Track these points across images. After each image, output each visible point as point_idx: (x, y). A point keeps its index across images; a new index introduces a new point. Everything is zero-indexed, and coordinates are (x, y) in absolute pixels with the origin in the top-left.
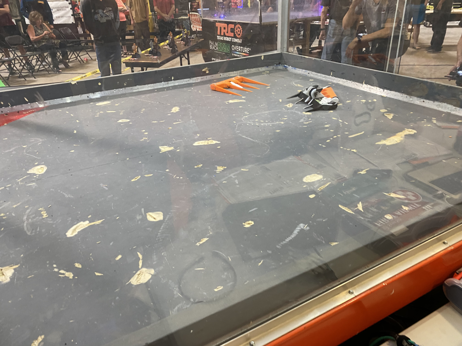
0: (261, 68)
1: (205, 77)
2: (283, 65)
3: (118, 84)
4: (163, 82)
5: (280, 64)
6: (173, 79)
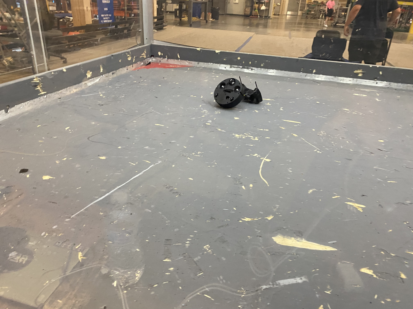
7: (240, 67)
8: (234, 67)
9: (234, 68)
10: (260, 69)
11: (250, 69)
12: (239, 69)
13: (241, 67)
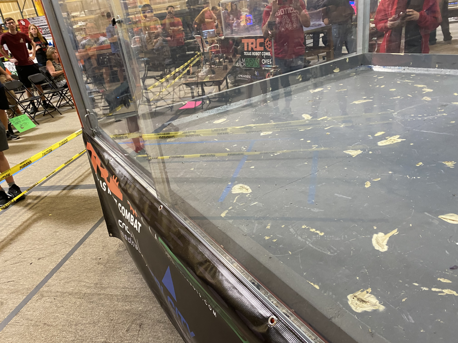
1: (299, 84)
2: (367, 66)
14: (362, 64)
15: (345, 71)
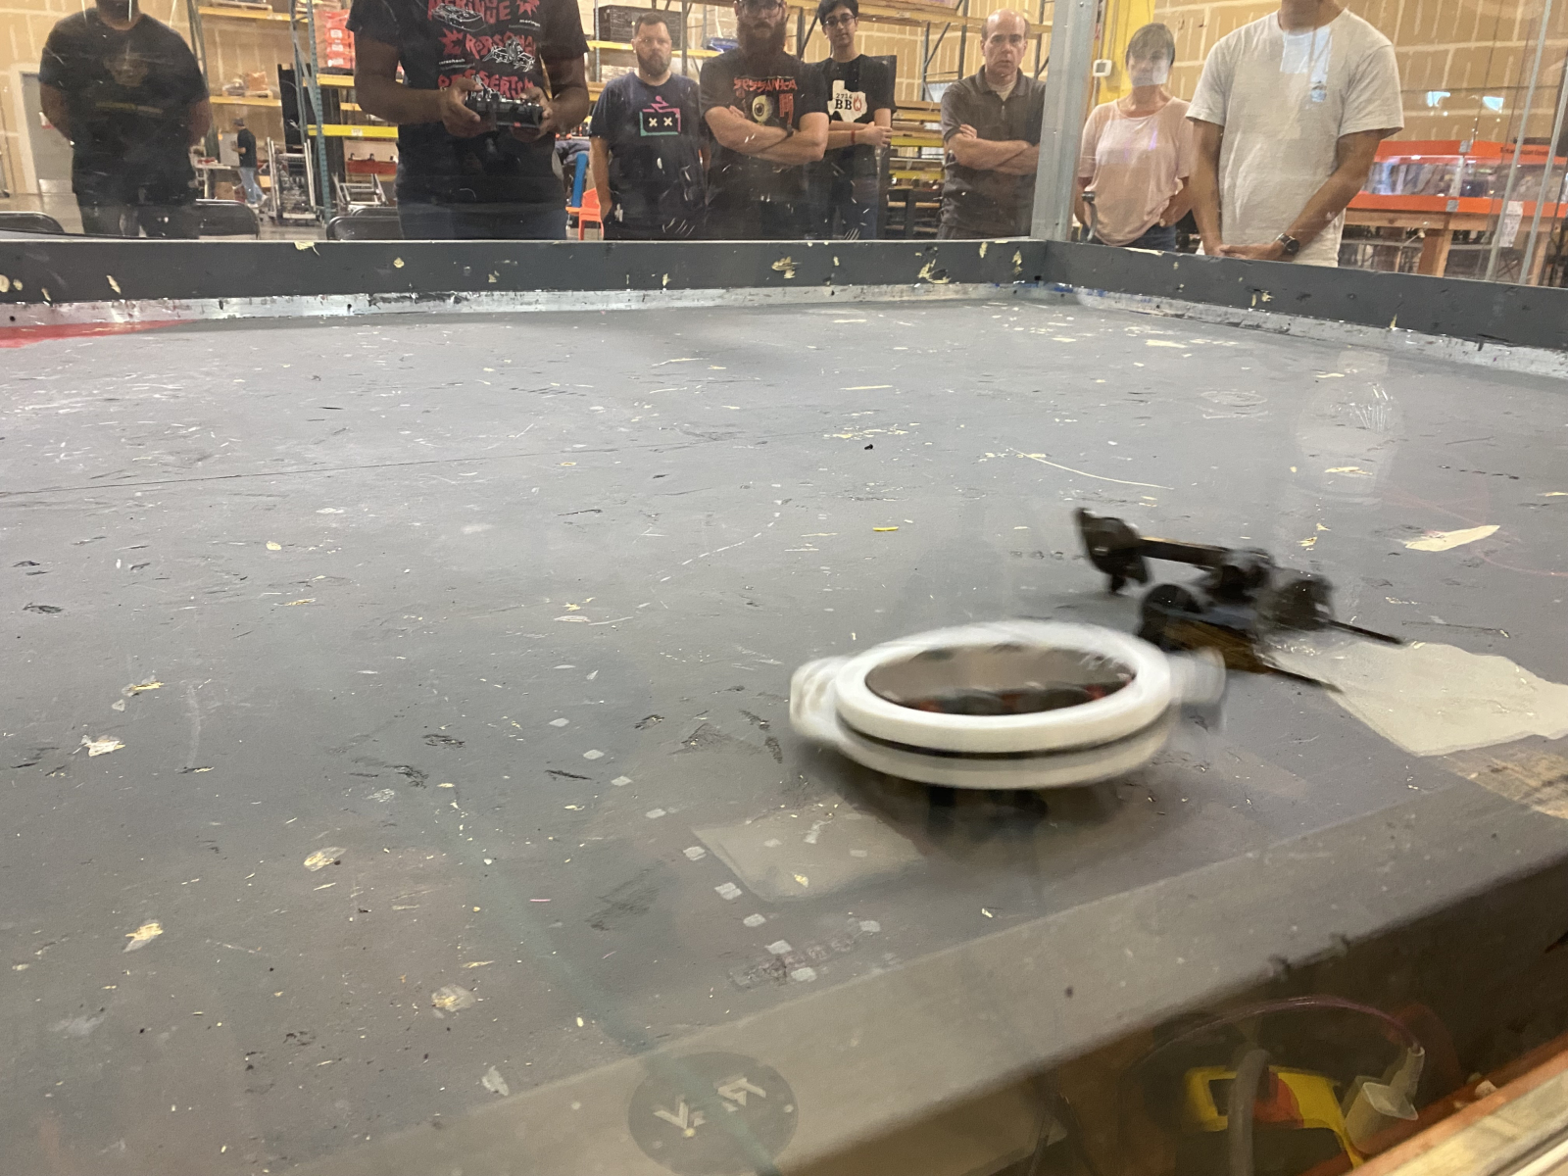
0: (974, 285)
1: (780, 289)
2: (1052, 285)
3: (467, 274)
4: (629, 290)
5: (1041, 283)
6: (665, 283)
7: (411, 297)
8: (385, 300)
9: (387, 305)
10: (486, 296)
11: (452, 299)
12: (407, 303)
13: (414, 296)
14: (1038, 278)
15: (970, 287)
